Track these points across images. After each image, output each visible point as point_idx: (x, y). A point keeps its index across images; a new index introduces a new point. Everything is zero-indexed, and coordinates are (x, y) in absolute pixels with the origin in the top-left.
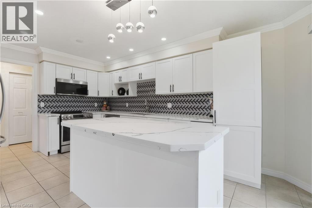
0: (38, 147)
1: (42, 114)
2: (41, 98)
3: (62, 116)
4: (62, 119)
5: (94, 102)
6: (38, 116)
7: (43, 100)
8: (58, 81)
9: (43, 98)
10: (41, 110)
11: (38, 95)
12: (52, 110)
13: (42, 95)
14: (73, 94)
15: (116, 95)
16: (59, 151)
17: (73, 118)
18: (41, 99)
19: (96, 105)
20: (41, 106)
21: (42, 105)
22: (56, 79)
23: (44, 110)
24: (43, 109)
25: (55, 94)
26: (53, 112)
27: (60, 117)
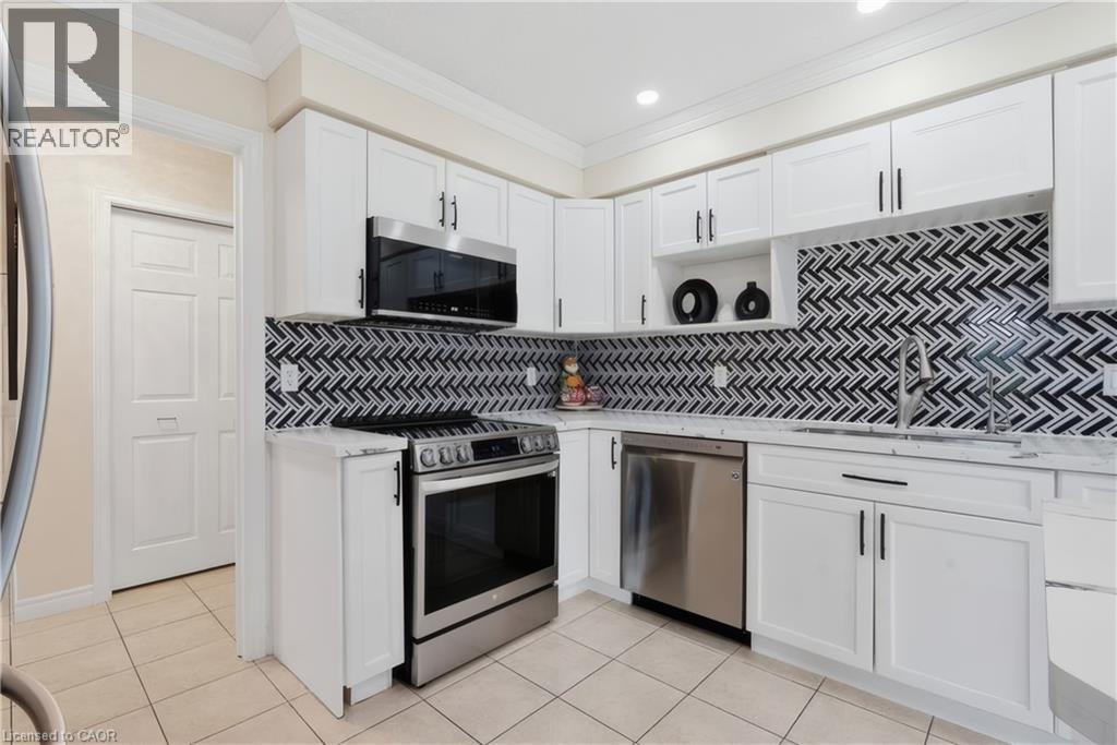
0: (272, 628)
1: (290, 435)
2: (283, 337)
3: (420, 446)
4: (420, 468)
5: (522, 362)
6: (269, 445)
7: (293, 353)
8: (379, 232)
9: (290, 337)
10: (283, 412)
11: (270, 321)
12: (336, 409)
13: (287, 323)
14: (454, 314)
15: (660, 321)
16: (403, 675)
17: (472, 462)
18: (281, 345)
19: (532, 376)
20: (285, 389)
21: (290, 376)
22: (370, 223)
23: (300, 411)
24: (290, 405)
25: (361, 313)
26: (340, 422)
27: (408, 455)
